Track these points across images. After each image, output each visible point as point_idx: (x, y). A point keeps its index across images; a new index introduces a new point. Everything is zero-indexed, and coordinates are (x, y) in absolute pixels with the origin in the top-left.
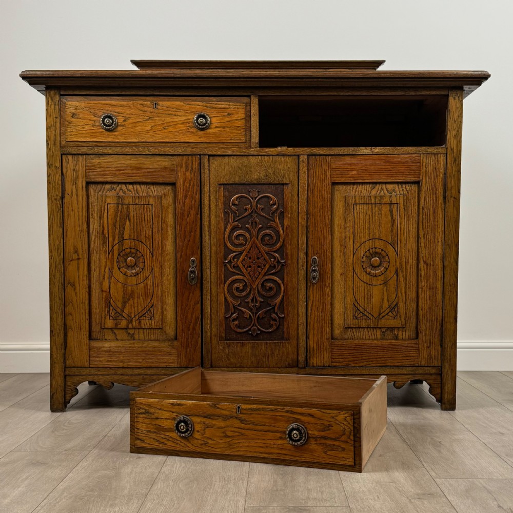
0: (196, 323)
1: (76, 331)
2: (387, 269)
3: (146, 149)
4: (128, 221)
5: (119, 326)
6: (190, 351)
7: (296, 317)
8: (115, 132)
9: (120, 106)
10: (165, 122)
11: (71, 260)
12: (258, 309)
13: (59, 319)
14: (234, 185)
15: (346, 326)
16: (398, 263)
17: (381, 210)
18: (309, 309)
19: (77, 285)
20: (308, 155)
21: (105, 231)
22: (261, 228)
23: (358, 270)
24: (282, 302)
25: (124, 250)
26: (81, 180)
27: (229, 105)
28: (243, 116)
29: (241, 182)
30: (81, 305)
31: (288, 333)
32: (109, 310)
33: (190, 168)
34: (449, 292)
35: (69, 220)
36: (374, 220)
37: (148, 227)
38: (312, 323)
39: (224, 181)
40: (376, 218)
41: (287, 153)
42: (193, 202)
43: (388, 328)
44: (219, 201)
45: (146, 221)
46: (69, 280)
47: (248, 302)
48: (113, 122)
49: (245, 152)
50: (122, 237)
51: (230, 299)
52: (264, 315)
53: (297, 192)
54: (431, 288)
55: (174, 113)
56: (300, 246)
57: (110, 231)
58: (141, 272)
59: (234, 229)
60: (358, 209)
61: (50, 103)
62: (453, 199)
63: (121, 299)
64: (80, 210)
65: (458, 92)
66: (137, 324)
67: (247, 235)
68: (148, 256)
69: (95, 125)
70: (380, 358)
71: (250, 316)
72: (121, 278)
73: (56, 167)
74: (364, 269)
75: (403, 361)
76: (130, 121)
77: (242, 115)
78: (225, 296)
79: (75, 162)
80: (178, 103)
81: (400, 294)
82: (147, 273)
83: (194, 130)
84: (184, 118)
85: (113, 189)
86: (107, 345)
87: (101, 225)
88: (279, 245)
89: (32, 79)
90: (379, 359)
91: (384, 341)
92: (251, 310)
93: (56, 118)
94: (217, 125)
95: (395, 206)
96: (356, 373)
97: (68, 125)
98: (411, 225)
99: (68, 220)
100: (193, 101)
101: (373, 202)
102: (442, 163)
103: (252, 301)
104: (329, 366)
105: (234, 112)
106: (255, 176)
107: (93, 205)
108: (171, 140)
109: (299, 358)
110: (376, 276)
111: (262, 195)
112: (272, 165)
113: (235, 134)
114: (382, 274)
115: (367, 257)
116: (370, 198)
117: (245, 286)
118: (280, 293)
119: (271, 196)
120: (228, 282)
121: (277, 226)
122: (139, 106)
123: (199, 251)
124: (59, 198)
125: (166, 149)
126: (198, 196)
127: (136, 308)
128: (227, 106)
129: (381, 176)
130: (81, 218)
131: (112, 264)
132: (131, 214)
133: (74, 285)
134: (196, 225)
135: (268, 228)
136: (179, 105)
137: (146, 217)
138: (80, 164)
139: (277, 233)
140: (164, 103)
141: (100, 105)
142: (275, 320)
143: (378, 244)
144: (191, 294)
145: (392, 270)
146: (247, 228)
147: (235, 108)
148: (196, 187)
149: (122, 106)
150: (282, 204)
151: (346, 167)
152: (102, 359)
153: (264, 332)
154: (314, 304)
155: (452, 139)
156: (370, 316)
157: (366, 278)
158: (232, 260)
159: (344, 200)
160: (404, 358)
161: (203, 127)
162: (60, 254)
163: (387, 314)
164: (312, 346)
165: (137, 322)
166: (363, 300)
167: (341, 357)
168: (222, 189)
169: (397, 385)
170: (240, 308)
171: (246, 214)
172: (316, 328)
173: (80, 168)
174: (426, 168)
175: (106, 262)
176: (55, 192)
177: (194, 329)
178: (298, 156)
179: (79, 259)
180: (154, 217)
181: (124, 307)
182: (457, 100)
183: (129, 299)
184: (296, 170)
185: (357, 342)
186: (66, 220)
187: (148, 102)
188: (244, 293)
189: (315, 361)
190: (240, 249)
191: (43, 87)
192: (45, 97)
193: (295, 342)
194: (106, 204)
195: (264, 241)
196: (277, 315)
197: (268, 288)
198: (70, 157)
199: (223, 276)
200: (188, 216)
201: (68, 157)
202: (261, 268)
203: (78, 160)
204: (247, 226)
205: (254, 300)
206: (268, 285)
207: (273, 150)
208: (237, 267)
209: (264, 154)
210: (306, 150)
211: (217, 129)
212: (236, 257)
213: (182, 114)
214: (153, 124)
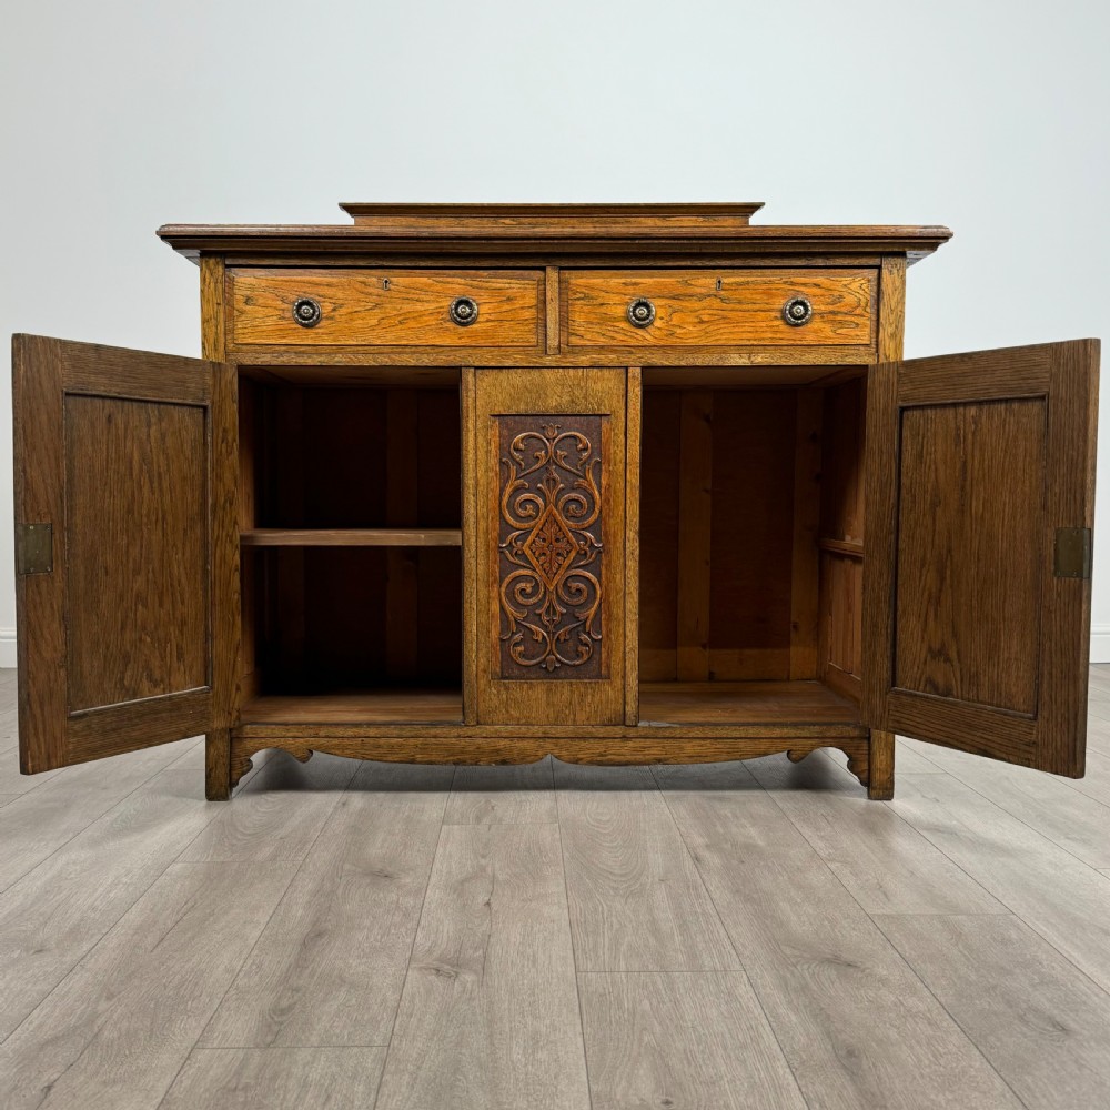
3: (370, 357)
7: (621, 639)
8: (319, 328)
9: (327, 285)
10: (402, 311)
12: (557, 626)
14: (517, 418)
20: (642, 368)
22: (563, 489)
24: (598, 614)
27: (509, 283)
28: (534, 302)
29: (530, 412)
31: (608, 667)
39: (499, 410)
41: (606, 364)
44: (492, 443)
47: (540, 615)
48: (314, 312)
49: (536, 362)
51: (510, 609)
52: (568, 637)
53: (623, 429)
55: (415, 297)
56: (628, 521)
59: (518, 490)
61: (207, 280)
65: (899, 260)
67: (540, 501)
69: (284, 318)
71: (544, 637)
76: (343, 311)
77: (531, 298)
78: (501, 604)
80: (422, 279)
83: (451, 325)
84: (434, 306)
88: (593, 518)
89: (179, 240)
92: (545, 627)
93: (218, 304)
94: (490, 317)
96: (725, 736)
97: (238, 317)
100: (449, 276)
103: (547, 612)
105: (518, 295)
106: (552, 403)
108: (412, 343)
109: (627, 709)
111: (564, 434)
112: (582, 384)
113: (519, 333)
117: (537, 586)
118: (595, 598)
119: (580, 435)
120: (507, 580)
121: (590, 485)
122: (358, 286)
125: (405, 357)
128: (507, 285)
135: (573, 489)
136: (426, 285)
139: (591, 497)
140: (401, 280)
141: (293, 284)
142: (586, 645)
146: (539, 489)
147: (519, 288)
149: (329, 285)
150: (599, 448)
153: (568, 665)
155: (887, 340)
158: (513, 544)
161: (464, 321)
168: (497, 423)
169: (794, 756)
170: (528, 625)
171: (537, 466)
178: (627, 368)
182: (896, 275)
184: (624, 392)
187: (373, 278)
188: (533, 600)
190: (526, 525)
191: (196, 253)
192: (199, 268)
193: (619, 682)
195: (568, 510)
196: (590, 637)
197: (573, 591)
199: (497, 570)
202: (562, 556)
204: (539, 485)
205: (551, 610)
206: (574, 585)
207: (584, 360)
208: (523, 556)
209: (568, 365)
210: (639, 358)
211: (491, 324)
212: (521, 539)
213: (431, 298)
214: (382, 315)
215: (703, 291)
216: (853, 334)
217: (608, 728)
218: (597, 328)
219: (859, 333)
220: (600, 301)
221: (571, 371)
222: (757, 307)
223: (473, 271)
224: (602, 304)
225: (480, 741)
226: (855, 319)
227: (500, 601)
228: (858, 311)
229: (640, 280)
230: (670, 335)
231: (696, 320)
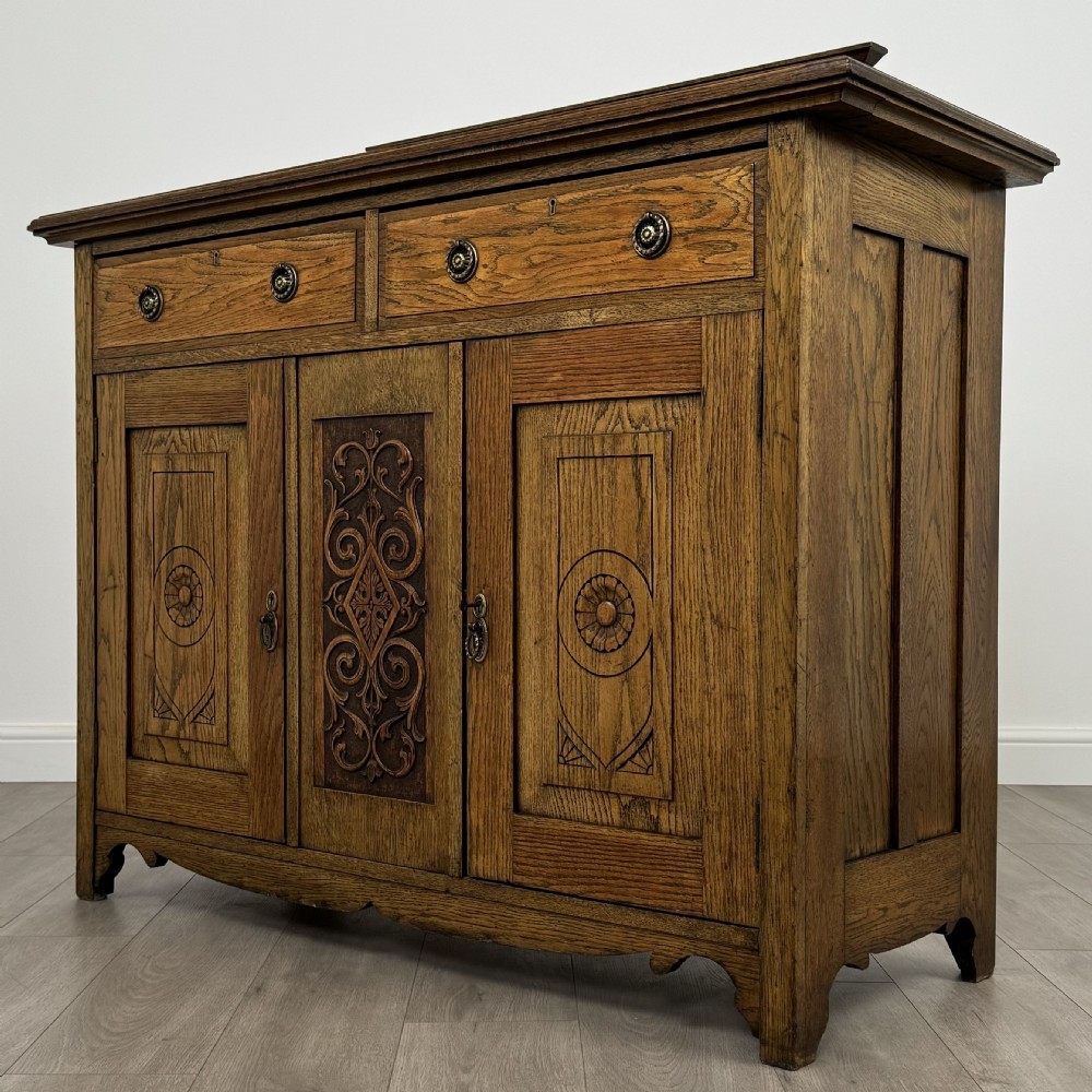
0: (277, 739)
1: (110, 735)
2: (629, 633)
3: (204, 352)
4: (180, 507)
5: (167, 733)
6: (268, 803)
8: (161, 321)
9: (169, 268)
11: (106, 590)
12: (378, 718)
13: (89, 709)
14: (338, 422)
15: (545, 781)
16: (653, 618)
17: (614, 474)
18: (470, 726)
19: (112, 640)
20: (465, 340)
21: (149, 530)
22: (383, 520)
23: (568, 633)
24: (421, 705)
25: (174, 570)
26: (118, 425)
27: (328, 239)
28: (351, 261)
29: (350, 414)
30: (117, 681)
31: (432, 783)
32: (154, 696)
33: (268, 389)
34: (774, 711)
35: (103, 507)
36: (600, 501)
37: (208, 520)
38: (475, 763)
39: (322, 413)
40: (606, 494)
42: (272, 465)
43: (635, 797)
44: (316, 458)
45: (205, 508)
46: (103, 630)
47: (360, 700)
49: (355, 344)
50: (173, 543)
51: (332, 689)
52: (388, 736)
53: (445, 432)
54: (731, 696)
55: (242, 270)
57: (156, 528)
58: (197, 618)
59: (338, 524)
60: (566, 472)
61: (79, 277)
62: (780, 437)
63: (170, 677)
64: (118, 487)
65: (792, 129)
66: (192, 732)
67: (360, 539)
68: (207, 583)
70: (614, 878)
71: (364, 733)
72: (170, 628)
73: (88, 401)
74: (580, 631)
75: (668, 896)
76: (181, 297)
77: (350, 258)
78: (324, 682)
79: (112, 390)
80: (247, 247)
81: (657, 705)
82: (206, 621)
83: (274, 303)
84: (258, 279)
85: (163, 440)
86: (151, 770)
87: (145, 516)
88: (415, 563)
90: (613, 882)
91: (625, 833)
92: (366, 719)
93: (88, 304)
94: (309, 288)
95: (646, 462)
96: (564, 911)
97: (101, 317)
98: (687, 514)
100: (273, 239)
101: (597, 452)
102: (753, 339)
103: (368, 696)
104: (508, 883)
105: (337, 253)
106: (371, 400)
108: (238, 330)
109: (450, 852)
110: (604, 651)
111: (384, 444)
112: (402, 372)
113: (337, 305)
114: (619, 646)
115: (585, 597)
116: (590, 441)
118: (417, 682)
119: (399, 444)
120: (329, 649)
121: (411, 516)
122: (192, 264)
123: (281, 575)
124: (90, 463)
125: (232, 349)
126: (279, 451)
127: (190, 697)
128: (326, 242)
129: (613, 382)
130: (118, 504)
131: (159, 599)
132: (185, 494)
133: (109, 641)
134: (277, 516)
135: (394, 522)
136: (251, 253)
137: (205, 499)
138: (118, 393)
139: (410, 532)
140: (231, 251)
141: (142, 270)
142: (407, 748)
143: (610, 565)
144: (269, 672)
145: (640, 637)
146: (359, 521)
147: (338, 244)
148: (276, 430)
150: (418, 468)
151: (539, 365)
152: (143, 800)
153: (389, 776)
154: (480, 715)
155: (776, 267)
156: (594, 760)
157: (584, 655)
158: (335, 598)
159: (539, 449)
160: (668, 888)
162: (91, 576)
163: (630, 759)
164: (474, 823)
165: (192, 726)
166: (578, 714)
167: (531, 861)
168: (321, 431)
169: (658, 963)
170: (349, 713)
171: (357, 490)
172: (483, 776)
173: (119, 400)
174: (715, 353)
175: (151, 594)
176: (86, 451)
177: (273, 753)
178: (446, 344)
179: (115, 587)
180: (216, 499)
181: (174, 692)
182: (788, 154)
183: (180, 676)
184: (444, 379)
185: (566, 826)
186: (100, 507)
187: (203, 254)
189: (480, 864)
190: (346, 573)
193: (442, 809)
194: (151, 472)
195: (388, 551)
196: (413, 738)
197: (394, 668)
198: (105, 378)
199: (321, 635)
200: (265, 496)
201: (102, 381)
202: (383, 617)
203: (115, 386)
204: (359, 517)
205: (371, 694)
206: (395, 660)
207: (403, 335)
208: (342, 615)
209: (386, 345)
210: (464, 327)
211: (310, 296)
212: (342, 591)
213: (256, 270)
214: (212, 299)
215: (533, 218)
216: (728, 261)
217: (431, 875)
218: (413, 290)
219: (737, 260)
220: (418, 250)
221: (390, 352)
222: (600, 234)
223: (295, 229)
224: (420, 255)
225: (301, 870)
226: (733, 238)
227: (324, 676)
228: (736, 223)
229: (461, 214)
230: (496, 289)
231: (526, 264)
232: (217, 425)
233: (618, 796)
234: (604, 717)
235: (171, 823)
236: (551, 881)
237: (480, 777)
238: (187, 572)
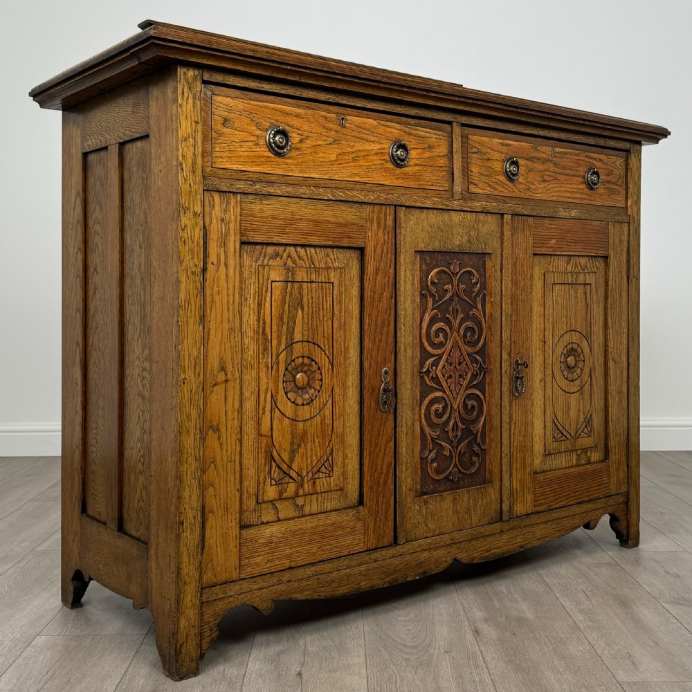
0: (388, 473)
1: (220, 514)
2: (582, 370)
3: (329, 190)
4: (300, 310)
5: (285, 495)
6: (380, 520)
7: (500, 446)
8: (288, 158)
9: (296, 116)
10: (354, 149)
11: (215, 385)
12: (459, 441)
13: (194, 498)
14: (433, 254)
15: (547, 453)
16: (591, 362)
17: (577, 293)
18: (512, 432)
19: (223, 429)
20: (512, 214)
21: (266, 329)
22: (462, 318)
23: (557, 373)
24: (484, 426)
25: (294, 360)
26: (232, 238)
27: (430, 133)
28: (446, 151)
29: (442, 249)
30: (229, 464)
31: (491, 472)
32: (271, 468)
33: (383, 226)
35: (213, 310)
36: (571, 306)
37: (327, 320)
38: (515, 453)
39: (422, 247)
40: (573, 302)
41: (490, 210)
42: (386, 279)
43: (583, 449)
44: (416, 277)
45: (325, 309)
46: (211, 422)
47: (448, 432)
49: (448, 205)
50: (292, 339)
51: (427, 429)
52: (466, 450)
53: (500, 266)
54: (618, 393)
55: (365, 136)
56: (503, 344)
57: (274, 328)
58: (316, 397)
59: (433, 321)
60: (556, 291)
61: (186, 95)
62: (635, 279)
63: (288, 447)
64: (231, 292)
65: (637, 147)
66: (310, 487)
67: (447, 329)
68: (326, 368)
70: (578, 491)
71: (450, 452)
72: (288, 409)
73: (196, 213)
74: (562, 372)
75: (597, 491)
76: (309, 143)
77: (443, 150)
78: (420, 425)
79: (224, 205)
80: (369, 121)
82: (325, 396)
83: (390, 166)
84: (379, 146)
85: (277, 255)
86: (268, 531)
87: (262, 319)
88: (481, 343)
90: (577, 494)
92: (451, 442)
93: (197, 123)
94: (417, 162)
95: (589, 287)
97: (216, 139)
99: (211, 310)
100: (388, 121)
101: (570, 281)
102: (626, 234)
103: (453, 428)
104: (532, 513)
105: (435, 144)
106: (456, 242)
107: (247, 282)
108: (363, 180)
109: (503, 508)
110: (573, 381)
111: (464, 270)
112: (476, 227)
113: (436, 178)
114: (579, 377)
115: (564, 355)
116: (566, 276)
117: (445, 406)
118: (483, 413)
119: (473, 271)
120: (426, 402)
121: (480, 314)
122: (321, 120)
123: (393, 356)
124: (199, 270)
125: (356, 193)
126: (392, 271)
127: (309, 460)
128: (428, 135)
129: (577, 247)
130: (231, 307)
131: (277, 386)
132: (305, 299)
133: (218, 430)
134: (390, 316)
135: (470, 318)
137: (325, 303)
138: (232, 210)
139: (480, 324)
140: (354, 120)
141: (266, 111)
142: (477, 455)
143: (575, 337)
144: (382, 426)
145: (587, 371)
146: (447, 318)
147: (436, 138)
148: (389, 255)
149: (298, 116)
150: (484, 283)
151: (546, 234)
152: (258, 559)
153: (466, 474)
154: (517, 426)
156: (568, 436)
157: (564, 383)
158: (430, 369)
159: (543, 278)
160: (598, 487)
162: (199, 375)
163: (582, 432)
164: (515, 487)
165: (310, 483)
166: (562, 414)
167: (543, 497)
168: (418, 258)
169: (592, 525)
170: (440, 442)
171: (446, 298)
172: (519, 459)
173: (233, 217)
174: (613, 239)
175: (268, 383)
176: (193, 258)
177: (385, 483)
178: (502, 215)
179: (226, 381)
180: (335, 303)
181: (292, 460)
182: (637, 158)
183: (299, 445)
184: (501, 235)
185: (557, 473)
186: (209, 310)
187: (331, 114)
188: (444, 419)
189: (518, 508)
190: (439, 352)
193: (497, 484)
194: (270, 281)
195: (466, 337)
196: (480, 448)
197: (469, 408)
198: (216, 196)
199: (418, 394)
200: (380, 301)
201: (212, 196)
202: (463, 377)
203: (228, 203)
204: (447, 315)
205: (455, 427)
206: (470, 403)
207: (477, 205)
208: (435, 379)
209: (467, 209)
210: (510, 207)
211: (417, 168)
212: (435, 364)
213: (376, 139)
214: (339, 151)
215: (545, 156)
216: (618, 199)
217: (492, 526)
218: (485, 179)
220: (487, 156)
221: (469, 214)
222: (572, 172)
223: (404, 119)
224: (489, 159)
225: (408, 557)
226: (619, 188)
227: (421, 422)
228: (619, 182)
229: (510, 142)
230: (528, 189)
231: (541, 179)
232: (332, 247)
233: (576, 450)
234: (573, 413)
235: (291, 568)
236: (551, 504)
237: (517, 460)
238: (306, 361)
